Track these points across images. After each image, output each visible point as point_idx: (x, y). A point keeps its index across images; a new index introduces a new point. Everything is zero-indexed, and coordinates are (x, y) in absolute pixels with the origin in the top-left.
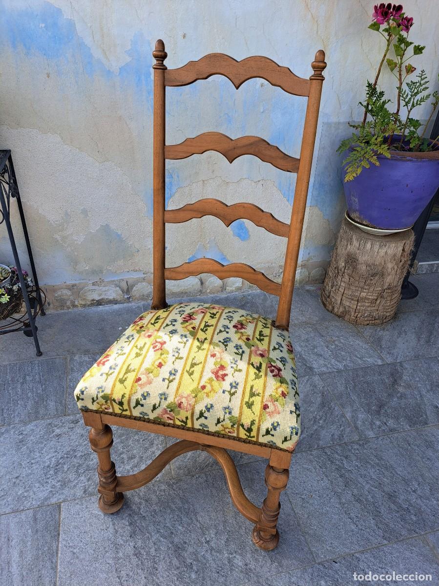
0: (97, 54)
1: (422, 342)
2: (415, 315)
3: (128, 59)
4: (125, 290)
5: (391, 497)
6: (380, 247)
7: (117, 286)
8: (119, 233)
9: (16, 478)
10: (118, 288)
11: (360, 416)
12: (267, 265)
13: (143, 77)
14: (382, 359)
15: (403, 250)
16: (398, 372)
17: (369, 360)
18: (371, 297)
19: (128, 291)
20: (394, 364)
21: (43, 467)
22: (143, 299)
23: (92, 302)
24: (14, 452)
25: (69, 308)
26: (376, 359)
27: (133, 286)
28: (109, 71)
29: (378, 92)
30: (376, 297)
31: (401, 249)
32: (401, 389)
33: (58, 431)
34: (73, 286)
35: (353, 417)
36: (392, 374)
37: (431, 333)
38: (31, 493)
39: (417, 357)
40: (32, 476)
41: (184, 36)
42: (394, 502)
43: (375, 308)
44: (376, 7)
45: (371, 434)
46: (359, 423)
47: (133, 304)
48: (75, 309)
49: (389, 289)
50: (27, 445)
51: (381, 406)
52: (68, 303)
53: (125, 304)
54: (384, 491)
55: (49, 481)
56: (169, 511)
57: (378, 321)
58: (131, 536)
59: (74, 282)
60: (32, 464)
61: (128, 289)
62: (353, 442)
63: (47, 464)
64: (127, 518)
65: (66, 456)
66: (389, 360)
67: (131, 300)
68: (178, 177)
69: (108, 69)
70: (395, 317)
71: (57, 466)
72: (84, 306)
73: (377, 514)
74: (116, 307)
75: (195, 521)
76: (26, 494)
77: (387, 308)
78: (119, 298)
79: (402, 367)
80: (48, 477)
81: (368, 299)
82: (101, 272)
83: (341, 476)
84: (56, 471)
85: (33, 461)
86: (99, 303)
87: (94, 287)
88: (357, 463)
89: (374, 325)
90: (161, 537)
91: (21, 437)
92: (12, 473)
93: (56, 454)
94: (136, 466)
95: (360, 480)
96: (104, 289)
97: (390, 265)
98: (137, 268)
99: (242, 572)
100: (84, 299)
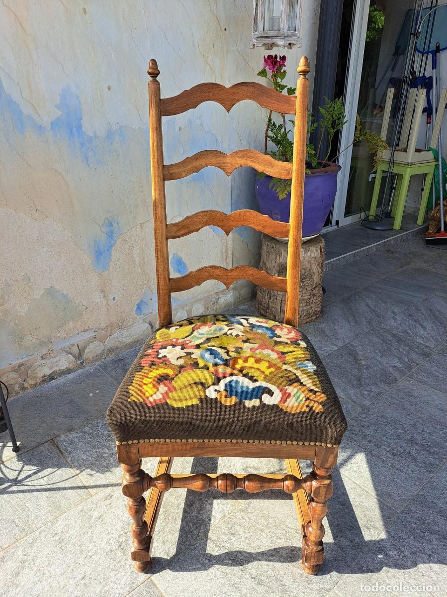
0: (26, 110)
1: (353, 324)
2: (334, 306)
3: (59, 113)
4: (77, 356)
5: (412, 441)
6: (305, 253)
7: (68, 353)
8: (65, 292)
9: (83, 578)
10: (70, 355)
11: (350, 392)
12: (205, 295)
13: (74, 129)
14: (334, 345)
15: (321, 251)
16: (353, 351)
17: (326, 348)
18: (305, 298)
19: (80, 355)
20: (345, 346)
21: (105, 554)
22: (96, 360)
23: (43, 379)
24: (60, 555)
25: (17, 393)
26: (331, 347)
27: (85, 348)
28: (41, 126)
29: (277, 125)
30: (309, 297)
31: (319, 251)
32: (363, 362)
33: (95, 514)
34: (19, 366)
35: (346, 395)
36: (350, 354)
37: (354, 317)
38: (112, 585)
39: (357, 336)
40: (100, 569)
41: (109, 88)
42: (417, 444)
43: (309, 307)
44: (265, 58)
45: (367, 402)
46: (354, 397)
47: (88, 368)
48: (25, 393)
49: (316, 287)
50: (71, 542)
51: (359, 380)
52: (17, 388)
53: (79, 371)
54: (405, 440)
55: (123, 563)
56: (259, 532)
57: (314, 317)
58: (242, 570)
59: (20, 361)
60: (91, 557)
61: (80, 352)
62: (360, 414)
63: (108, 550)
64: (227, 557)
65: (122, 532)
66: (341, 344)
67: (84, 364)
68: (118, 224)
69: (39, 124)
70: (322, 311)
71: (120, 546)
72: (35, 385)
73: (412, 458)
74: (70, 376)
75: (287, 530)
76: (106, 588)
77: (318, 304)
78: (72, 366)
79: (352, 346)
80: (118, 560)
81: (304, 300)
82: (49, 341)
83: (370, 442)
84: (123, 551)
85: (89, 554)
86: (51, 377)
87: (42, 362)
88: (373, 428)
89: (311, 321)
90: (269, 557)
91: (57, 538)
92: (74, 576)
93: (111, 535)
94: (201, 510)
95: (384, 439)
96: (55, 360)
97: (314, 267)
98: (86, 328)
99: (353, 549)
100: (34, 378)
